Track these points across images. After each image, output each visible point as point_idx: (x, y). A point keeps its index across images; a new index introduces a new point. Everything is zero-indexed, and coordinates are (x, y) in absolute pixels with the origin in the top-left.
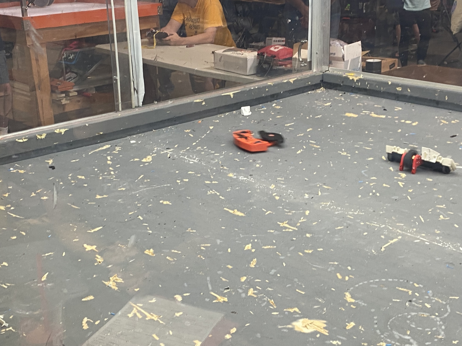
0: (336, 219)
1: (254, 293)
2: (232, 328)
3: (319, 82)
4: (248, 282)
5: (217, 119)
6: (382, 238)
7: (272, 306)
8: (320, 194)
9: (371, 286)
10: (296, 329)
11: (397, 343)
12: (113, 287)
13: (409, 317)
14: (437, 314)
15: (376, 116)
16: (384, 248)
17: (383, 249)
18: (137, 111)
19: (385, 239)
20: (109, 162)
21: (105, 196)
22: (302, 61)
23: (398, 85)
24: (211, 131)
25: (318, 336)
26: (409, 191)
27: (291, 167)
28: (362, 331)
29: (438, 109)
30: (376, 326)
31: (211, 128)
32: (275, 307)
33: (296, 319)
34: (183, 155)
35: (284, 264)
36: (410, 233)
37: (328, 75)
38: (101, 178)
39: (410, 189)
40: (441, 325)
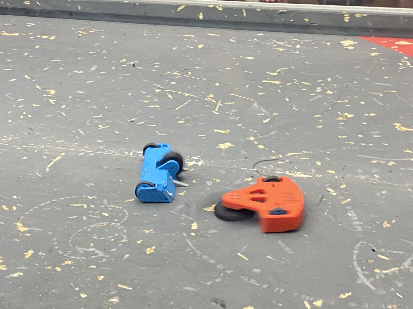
6: (44, 159)
9: (43, 209)
11: (83, 258)
13: (89, 230)
14: (116, 220)
15: (8, 34)
16: (49, 168)
17: (47, 170)
19: (47, 159)
26: (62, 107)
28: (42, 255)
30: (57, 247)
36: (72, 147)
39: (63, 105)
40: (123, 229)
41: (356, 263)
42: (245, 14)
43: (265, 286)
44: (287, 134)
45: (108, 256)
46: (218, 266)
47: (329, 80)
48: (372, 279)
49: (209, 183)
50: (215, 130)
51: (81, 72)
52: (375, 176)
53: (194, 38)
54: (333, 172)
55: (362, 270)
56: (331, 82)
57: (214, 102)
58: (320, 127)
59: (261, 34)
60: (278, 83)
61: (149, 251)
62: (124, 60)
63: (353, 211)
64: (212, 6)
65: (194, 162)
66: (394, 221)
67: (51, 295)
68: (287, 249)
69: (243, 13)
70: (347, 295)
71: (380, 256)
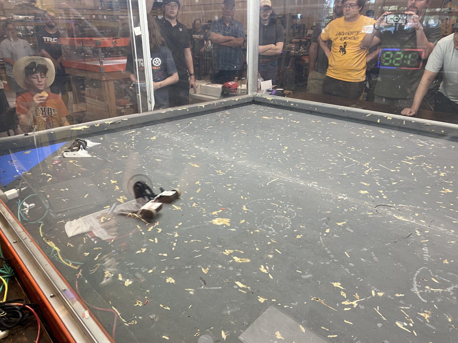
0: (246, 169)
1: (195, 205)
2: (180, 223)
3: (252, 101)
4: (194, 200)
5: (194, 119)
6: (268, 179)
7: (203, 211)
8: (241, 157)
9: (258, 202)
10: (214, 223)
11: (265, 231)
12: (121, 202)
13: (274, 218)
14: (289, 216)
15: (278, 118)
17: (268, 184)
18: (151, 113)
19: (270, 179)
20: (133, 139)
21: (127, 156)
22: (242, 90)
23: (292, 103)
24: (191, 125)
25: (224, 226)
26: (288, 156)
27: (228, 144)
28: (247, 224)
29: (311, 115)
30: (256, 222)
31: (191, 123)
32: (205, 212)
33: (215, 218)
34: (173, 136)
35: (215, 191)
36: (284, 176)
37: (257, 97)
38: (126, 147)
39: (288, 155)
40: (290, 222)
41: (415, 278)
42: (404, 123)
43: (353, 275)
44: (404, 193)
45: (277, 233)
46: (331, 256)
47: (445, 168)
48: (421, 291)
49: (345, 210)
50: (362, 183)
51: (304, 140)
52: (451, 230)
53: (371, 132)
54: (424, 222)
55: (418, 284)
56: (445, 169)
57: (368, 167)
58: (427, 194)
59: (412, 135)
60: (411, 164)
61: (298, 237)
62: (329, 138)
63: (427, 248)
64: (386, 116)
65: (342, 197)
66: (453, 261)
67: (244, 244)
68: (375, 258)
69: (403, 122)
70: (401, 295)
71: (433, 279)
